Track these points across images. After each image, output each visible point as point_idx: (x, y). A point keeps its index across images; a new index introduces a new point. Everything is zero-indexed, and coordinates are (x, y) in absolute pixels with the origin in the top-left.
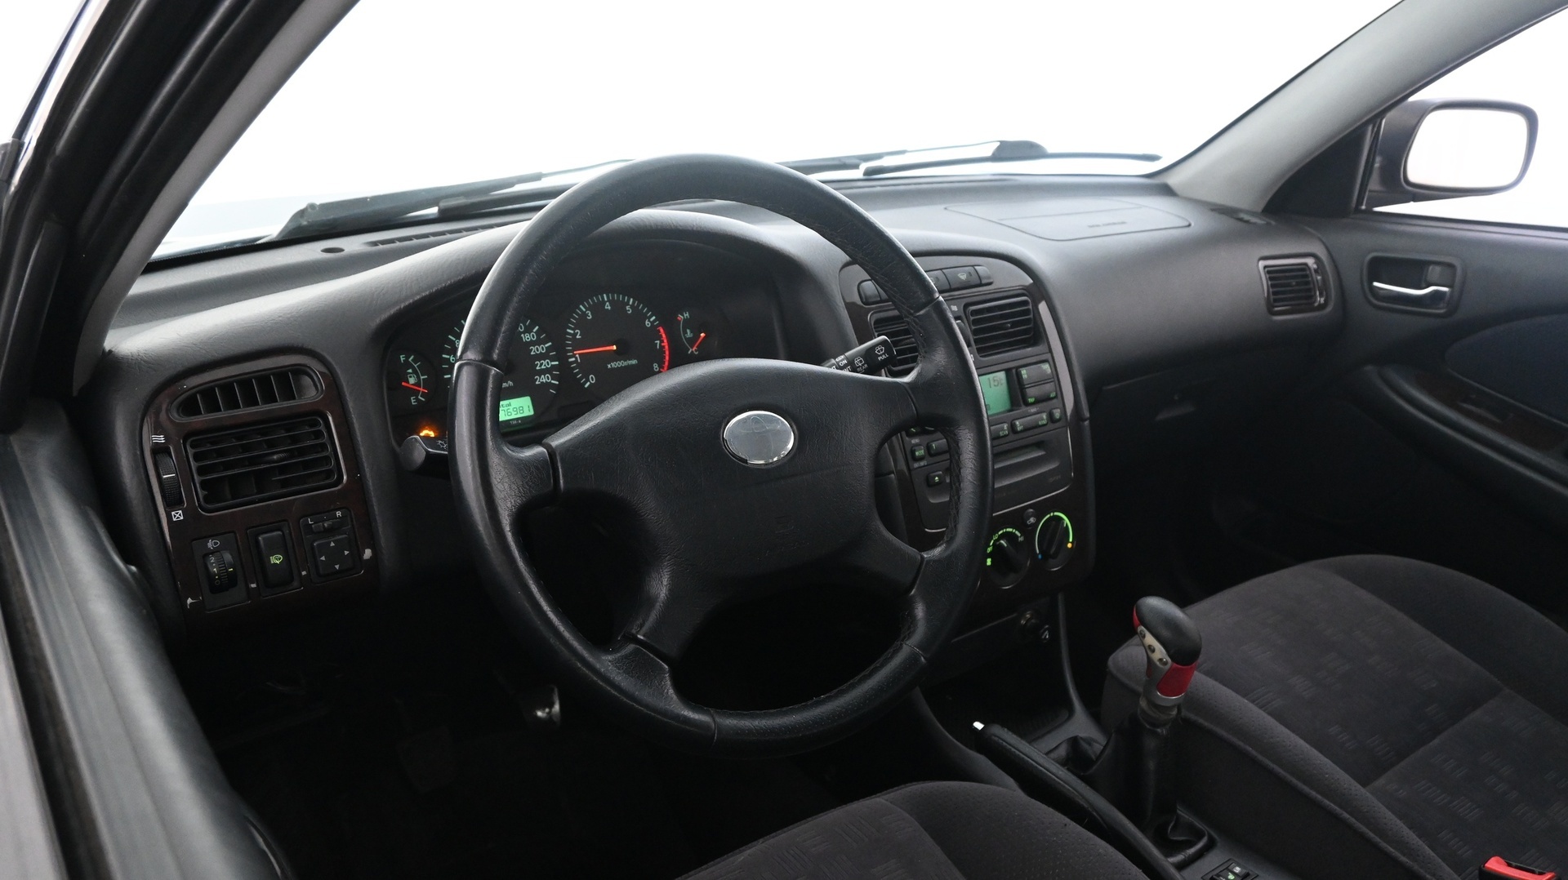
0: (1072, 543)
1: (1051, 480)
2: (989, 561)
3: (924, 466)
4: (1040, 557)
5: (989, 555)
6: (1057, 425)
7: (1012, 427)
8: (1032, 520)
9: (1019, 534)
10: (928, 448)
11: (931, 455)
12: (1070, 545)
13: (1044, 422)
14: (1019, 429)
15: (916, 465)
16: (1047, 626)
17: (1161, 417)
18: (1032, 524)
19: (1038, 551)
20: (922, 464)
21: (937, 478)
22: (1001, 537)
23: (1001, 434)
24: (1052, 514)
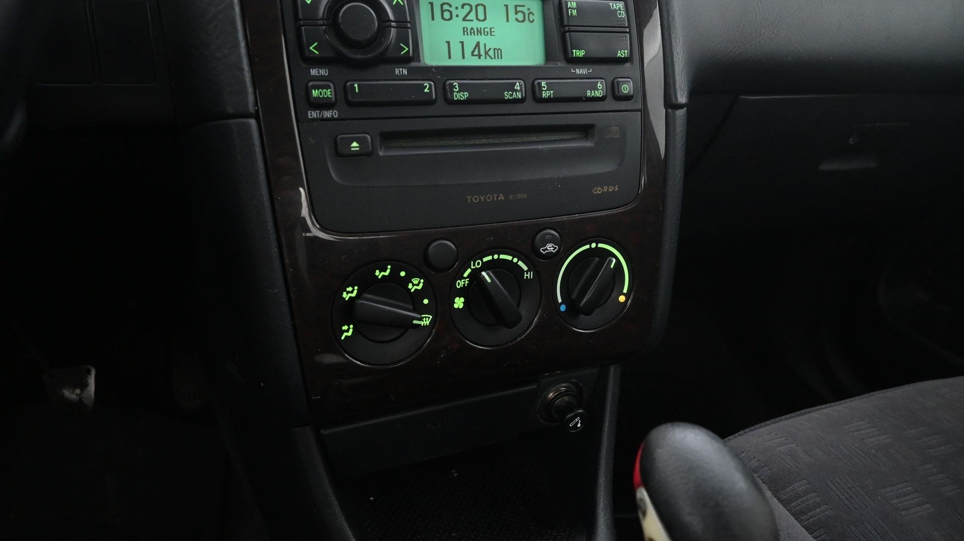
0: (627, 296)
1: (598, 191)
2: (459, 303)
3: (332, 119)
4: (563, 308)
5: (461, 293)
6: (622, 105)
7: (533, 92)
8: (550, 248)
9: (525, 268)
10: (344, 92)
11: (351, 104)
12: (622, 299)
13: (598, 94)
14: (545, 95)
15: (313, 114)
16: (581, 411)
17: (825, 167)
18: (550, 256)
19: (560, 300)
20: (327, 114)
21: (355, 144)
22: (486, 266)
23: (507, 95)
24: (594, 245)
